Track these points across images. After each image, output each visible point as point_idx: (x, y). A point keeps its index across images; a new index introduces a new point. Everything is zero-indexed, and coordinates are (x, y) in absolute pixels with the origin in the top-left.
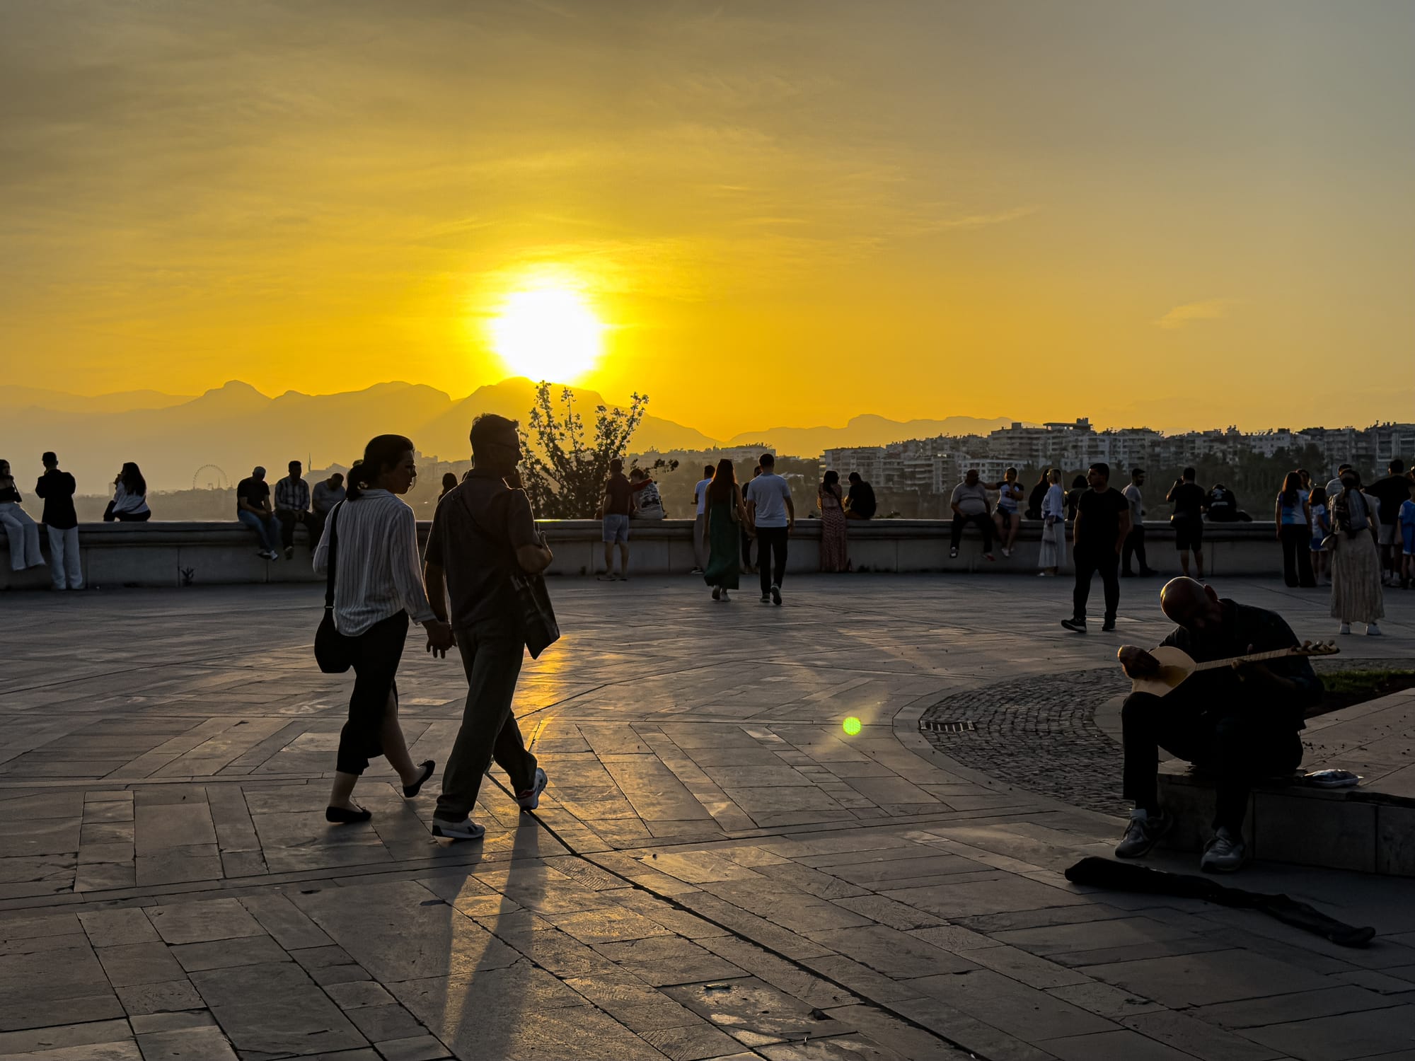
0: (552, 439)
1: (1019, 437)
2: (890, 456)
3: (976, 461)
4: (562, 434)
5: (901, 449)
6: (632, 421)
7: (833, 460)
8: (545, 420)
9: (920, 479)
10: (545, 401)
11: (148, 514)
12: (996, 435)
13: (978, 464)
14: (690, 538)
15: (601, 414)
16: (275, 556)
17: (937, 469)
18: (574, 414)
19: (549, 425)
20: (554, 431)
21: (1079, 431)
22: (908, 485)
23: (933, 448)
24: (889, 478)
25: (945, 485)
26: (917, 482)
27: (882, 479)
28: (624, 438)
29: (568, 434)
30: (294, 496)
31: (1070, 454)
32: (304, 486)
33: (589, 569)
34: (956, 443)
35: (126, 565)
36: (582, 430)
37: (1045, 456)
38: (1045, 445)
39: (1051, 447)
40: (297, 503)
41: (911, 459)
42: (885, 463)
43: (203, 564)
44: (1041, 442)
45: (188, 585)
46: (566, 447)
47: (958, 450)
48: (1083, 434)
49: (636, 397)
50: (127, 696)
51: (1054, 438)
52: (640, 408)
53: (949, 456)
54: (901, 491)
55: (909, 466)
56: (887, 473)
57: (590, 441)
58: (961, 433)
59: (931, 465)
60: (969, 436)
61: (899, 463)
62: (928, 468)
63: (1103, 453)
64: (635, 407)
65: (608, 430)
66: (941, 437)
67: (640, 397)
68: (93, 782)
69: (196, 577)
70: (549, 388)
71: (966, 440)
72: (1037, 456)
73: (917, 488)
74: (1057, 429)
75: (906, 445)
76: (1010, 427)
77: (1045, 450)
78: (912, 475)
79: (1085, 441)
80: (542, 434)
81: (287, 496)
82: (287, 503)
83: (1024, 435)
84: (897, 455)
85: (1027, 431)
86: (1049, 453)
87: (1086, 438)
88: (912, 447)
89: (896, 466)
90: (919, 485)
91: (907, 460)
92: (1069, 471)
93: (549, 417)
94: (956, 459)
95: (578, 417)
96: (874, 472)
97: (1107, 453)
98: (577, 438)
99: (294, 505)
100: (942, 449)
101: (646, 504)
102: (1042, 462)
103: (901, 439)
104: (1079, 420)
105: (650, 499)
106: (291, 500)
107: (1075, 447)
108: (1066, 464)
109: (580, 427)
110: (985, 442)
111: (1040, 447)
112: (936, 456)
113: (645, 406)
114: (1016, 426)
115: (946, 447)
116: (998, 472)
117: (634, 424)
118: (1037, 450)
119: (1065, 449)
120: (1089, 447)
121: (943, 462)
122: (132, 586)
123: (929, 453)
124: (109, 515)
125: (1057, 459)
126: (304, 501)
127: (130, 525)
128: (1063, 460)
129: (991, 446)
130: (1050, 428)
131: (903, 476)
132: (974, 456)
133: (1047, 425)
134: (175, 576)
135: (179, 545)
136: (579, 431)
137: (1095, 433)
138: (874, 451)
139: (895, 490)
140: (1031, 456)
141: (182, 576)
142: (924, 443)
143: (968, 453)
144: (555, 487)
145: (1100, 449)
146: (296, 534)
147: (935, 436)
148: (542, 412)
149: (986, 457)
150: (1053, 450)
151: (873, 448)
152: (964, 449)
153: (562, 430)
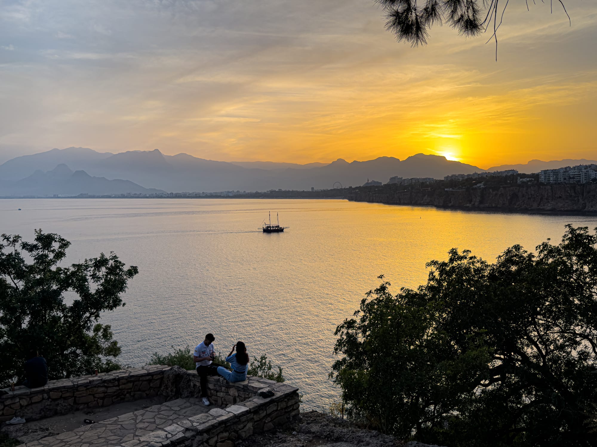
7: (544, 173)
9: (576, 179)
17: (583, 176)
22: (571, 181)
23: (578, 169)
24: (565, 179)
25: (586, 181)
26: (575, 180)
27: (562, 179)
54: (568, 183)
56: (564, 177)
59: (580, 174)
61: (568, 174)
62: (579, 175)
66: (581, 165)
71: (590, 166)
73: (575, 182)
78: (573, 178)
88: (569, 169)
89: (567, 175)
90: (576, 181)
91: (571, 173)
94: (589, 172)
96: (559, 177)
100: (582, 169)
131: (570, 178)
139: (567, 183)
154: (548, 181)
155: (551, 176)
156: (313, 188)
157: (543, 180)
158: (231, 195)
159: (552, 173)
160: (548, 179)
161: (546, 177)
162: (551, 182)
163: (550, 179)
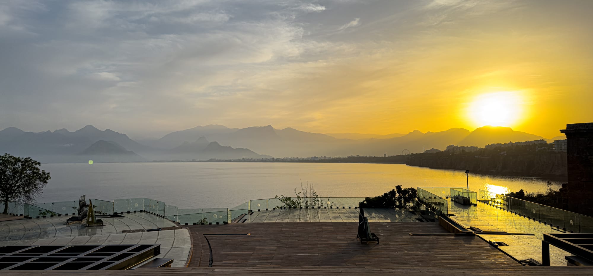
154: (560, 150)
155: (563, 145)
156: (385, 155)
157: (556, 149)
158: (316, 160)
159: (563, 142)
160: (560, 148)
161: (558, 146)
162: (563, 150)
163: (562, 148)
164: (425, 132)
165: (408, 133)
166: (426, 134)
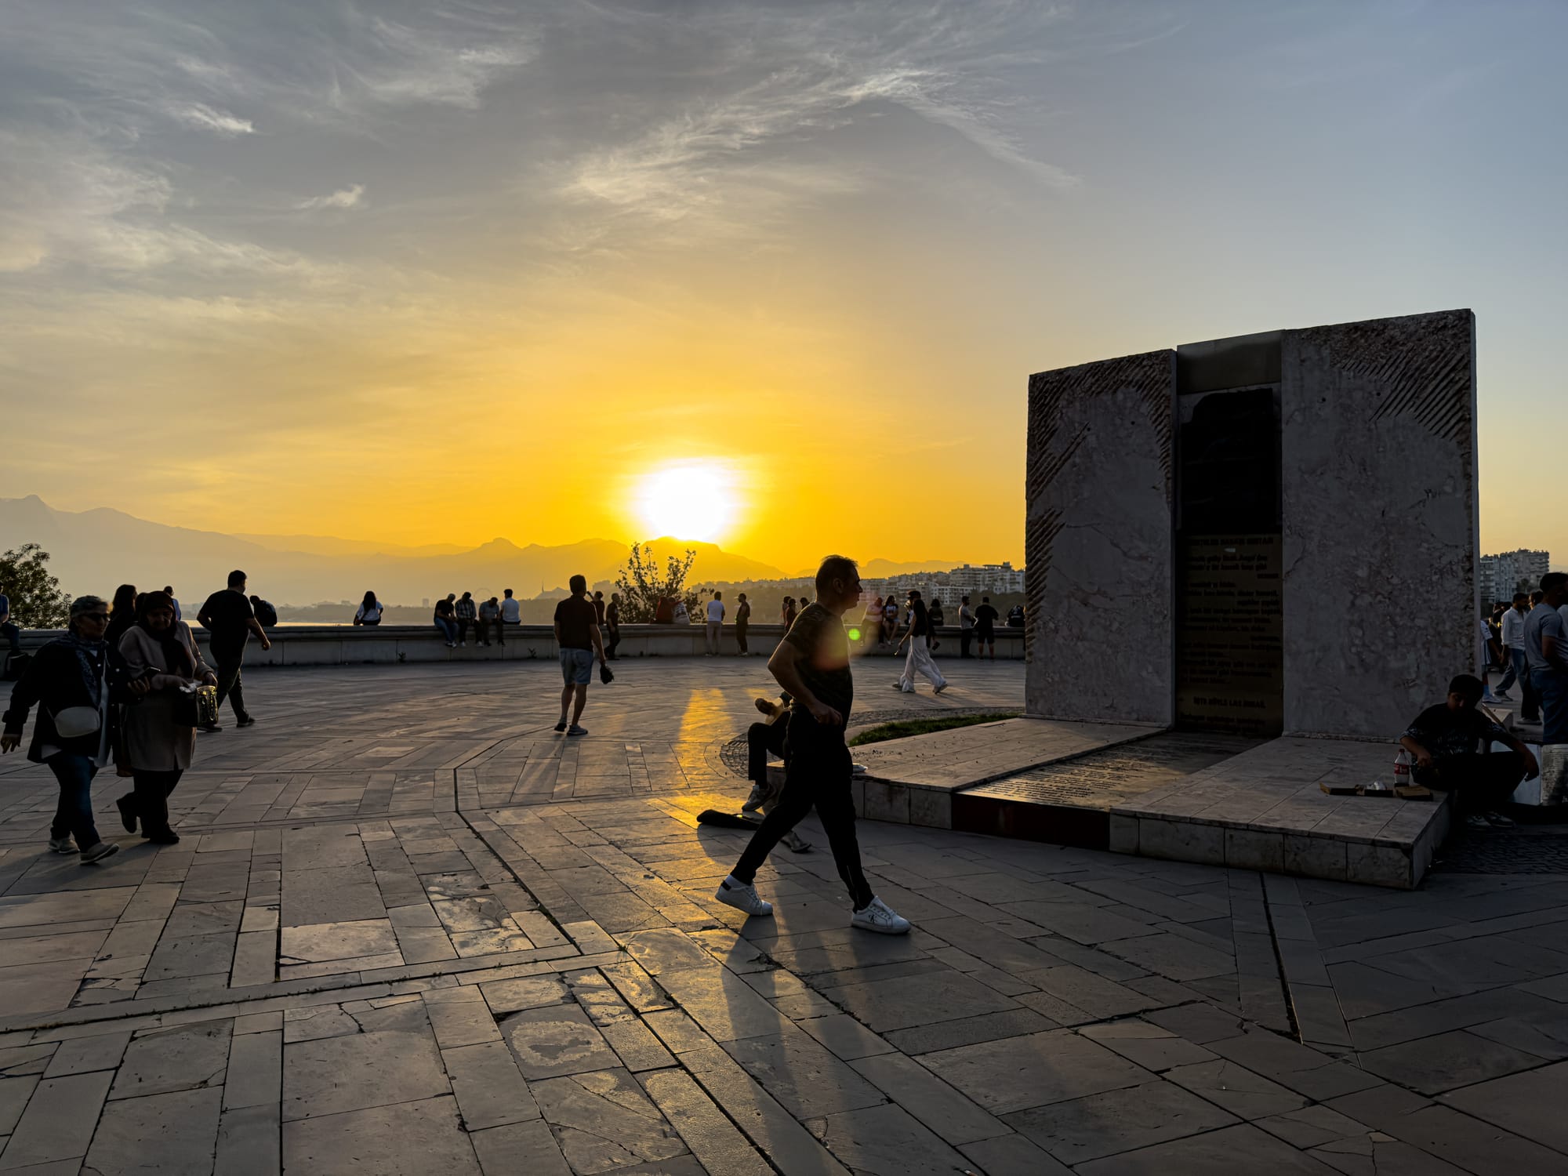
0: (640, 577)
1: (969, 574)
2: (890, 584)
3: (942, 587)
4: (646, 573)
5: (897, 580)
6: (687, 565)
8: (636, 565)
10: (637, 553)
11: (379, 621)
12: (954, 572)
13: (943, 589)
14: (704, 635)
15: (671, 561)
16: (455, 645)
18: (652, 561)
19: (639, 568)
20: (642, 571)
21: (1004, 570)
23: (916, 579)
28: (682, 575)
29: (649, 573)
30: (466, 609)
31: (999, 583)
32: (472, 603)
33: (645, 653)
34: (930, 577)
35: (365, 650)
36: (657, 571)
37: (984, 585)
38: (984, 578)
39: (987, 579)
40: (469, 614)
41: (903, 586)
42: (887, 588)
43: (412, 650)
44: (981, 576)
45: (403, 662)
46: (648, 580)
47: (931, 581)
48: (1006, 572)
49: (688, 552)
50: (301, 726)
51: (989, 573)
52: (691, 557)
53: (926, 584)
55: (902, 590)
57: (662, 577)
58: (933, 570)
60: (938, 572)
63: (1018, 583)
64: (688, 558)
65: (675, 571)
66: (921, 573)
67: (691, 552)
68: (240, 772)
69: (408, 657)
70: (639, 547)
71: (936, 575)
72: (979, 585)
74: (991, 569)
75: (900, 578)
76: (962, 567)
77: (984, 581)
79: (1008, 576)
80: (635, 573)
81: (462, 610)
82: (462, 614)
83: (972, 572)
84: (895, 583)
85: (973, 569)
86: (986, 583)
87: (1008, 573)
88: (904, 579)
92: (998, 593)
93: (639, 563)
95: (654, 563)
97: (1021, 583)
98: (654, 576)
99: (467, 615)
100: (922, 580)
101: (678, 615)
102: (982, 589)
103: (897, 574)
104: (1004, 563)
105: (680, 612)
106: (464, 612)
107: (1002, 579)
108: (996, 589)
109: (656, 569)
110: (948, 576)
111: (981, 579)
112: (918, 584)
113: (694, 557)
114: (966, 566)
115: (925, 578)
116: (955, 594)
117: (688, 568)
118: (979, 581)
119: (996, 580)
120: (1011, 579)
121: (923, 588)
122: (369, 663)
123: (914, 582)
124: (357, 621)
125: (990, 587)
126: (473, 613)
127: (368, 627)
128: (995, 587)
129: (951, 578)
130: (987, 568)
132: (940, 584)
133: (985, 566)
134: (395, 657)
135: (398, 639)
136: (655, 571)
137: (1013, 571)
138: (881, 581)
140: (975, 584)
141: (399, 657)
142: (911, 576)
143: (937, 582)
144: (641, 604)
145: (1017, 580)
146: (468, 633)
147: (918, 572)
148: (634, 560)
149: (948, 585)
150: (990, 581)
151: (880, 579)
152: (935, 580)
153: (646, 571)
164: (522, 544)
165: (479, 545)
166: (525, 548)
